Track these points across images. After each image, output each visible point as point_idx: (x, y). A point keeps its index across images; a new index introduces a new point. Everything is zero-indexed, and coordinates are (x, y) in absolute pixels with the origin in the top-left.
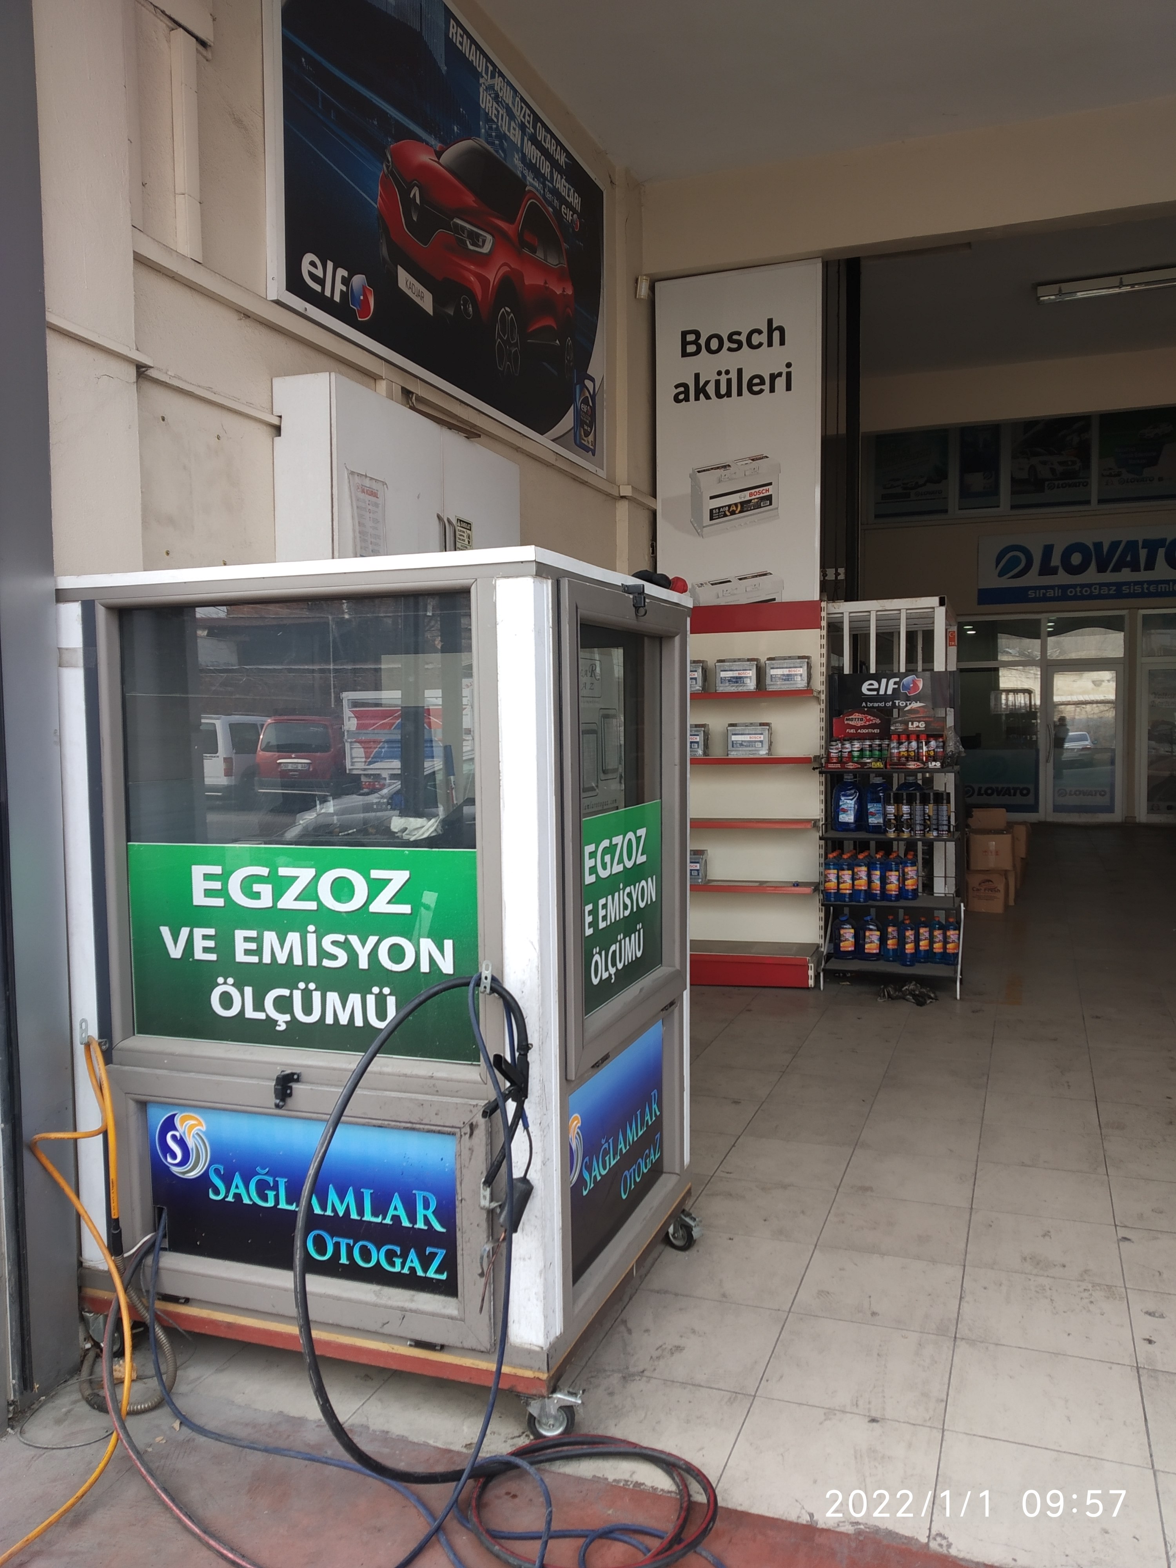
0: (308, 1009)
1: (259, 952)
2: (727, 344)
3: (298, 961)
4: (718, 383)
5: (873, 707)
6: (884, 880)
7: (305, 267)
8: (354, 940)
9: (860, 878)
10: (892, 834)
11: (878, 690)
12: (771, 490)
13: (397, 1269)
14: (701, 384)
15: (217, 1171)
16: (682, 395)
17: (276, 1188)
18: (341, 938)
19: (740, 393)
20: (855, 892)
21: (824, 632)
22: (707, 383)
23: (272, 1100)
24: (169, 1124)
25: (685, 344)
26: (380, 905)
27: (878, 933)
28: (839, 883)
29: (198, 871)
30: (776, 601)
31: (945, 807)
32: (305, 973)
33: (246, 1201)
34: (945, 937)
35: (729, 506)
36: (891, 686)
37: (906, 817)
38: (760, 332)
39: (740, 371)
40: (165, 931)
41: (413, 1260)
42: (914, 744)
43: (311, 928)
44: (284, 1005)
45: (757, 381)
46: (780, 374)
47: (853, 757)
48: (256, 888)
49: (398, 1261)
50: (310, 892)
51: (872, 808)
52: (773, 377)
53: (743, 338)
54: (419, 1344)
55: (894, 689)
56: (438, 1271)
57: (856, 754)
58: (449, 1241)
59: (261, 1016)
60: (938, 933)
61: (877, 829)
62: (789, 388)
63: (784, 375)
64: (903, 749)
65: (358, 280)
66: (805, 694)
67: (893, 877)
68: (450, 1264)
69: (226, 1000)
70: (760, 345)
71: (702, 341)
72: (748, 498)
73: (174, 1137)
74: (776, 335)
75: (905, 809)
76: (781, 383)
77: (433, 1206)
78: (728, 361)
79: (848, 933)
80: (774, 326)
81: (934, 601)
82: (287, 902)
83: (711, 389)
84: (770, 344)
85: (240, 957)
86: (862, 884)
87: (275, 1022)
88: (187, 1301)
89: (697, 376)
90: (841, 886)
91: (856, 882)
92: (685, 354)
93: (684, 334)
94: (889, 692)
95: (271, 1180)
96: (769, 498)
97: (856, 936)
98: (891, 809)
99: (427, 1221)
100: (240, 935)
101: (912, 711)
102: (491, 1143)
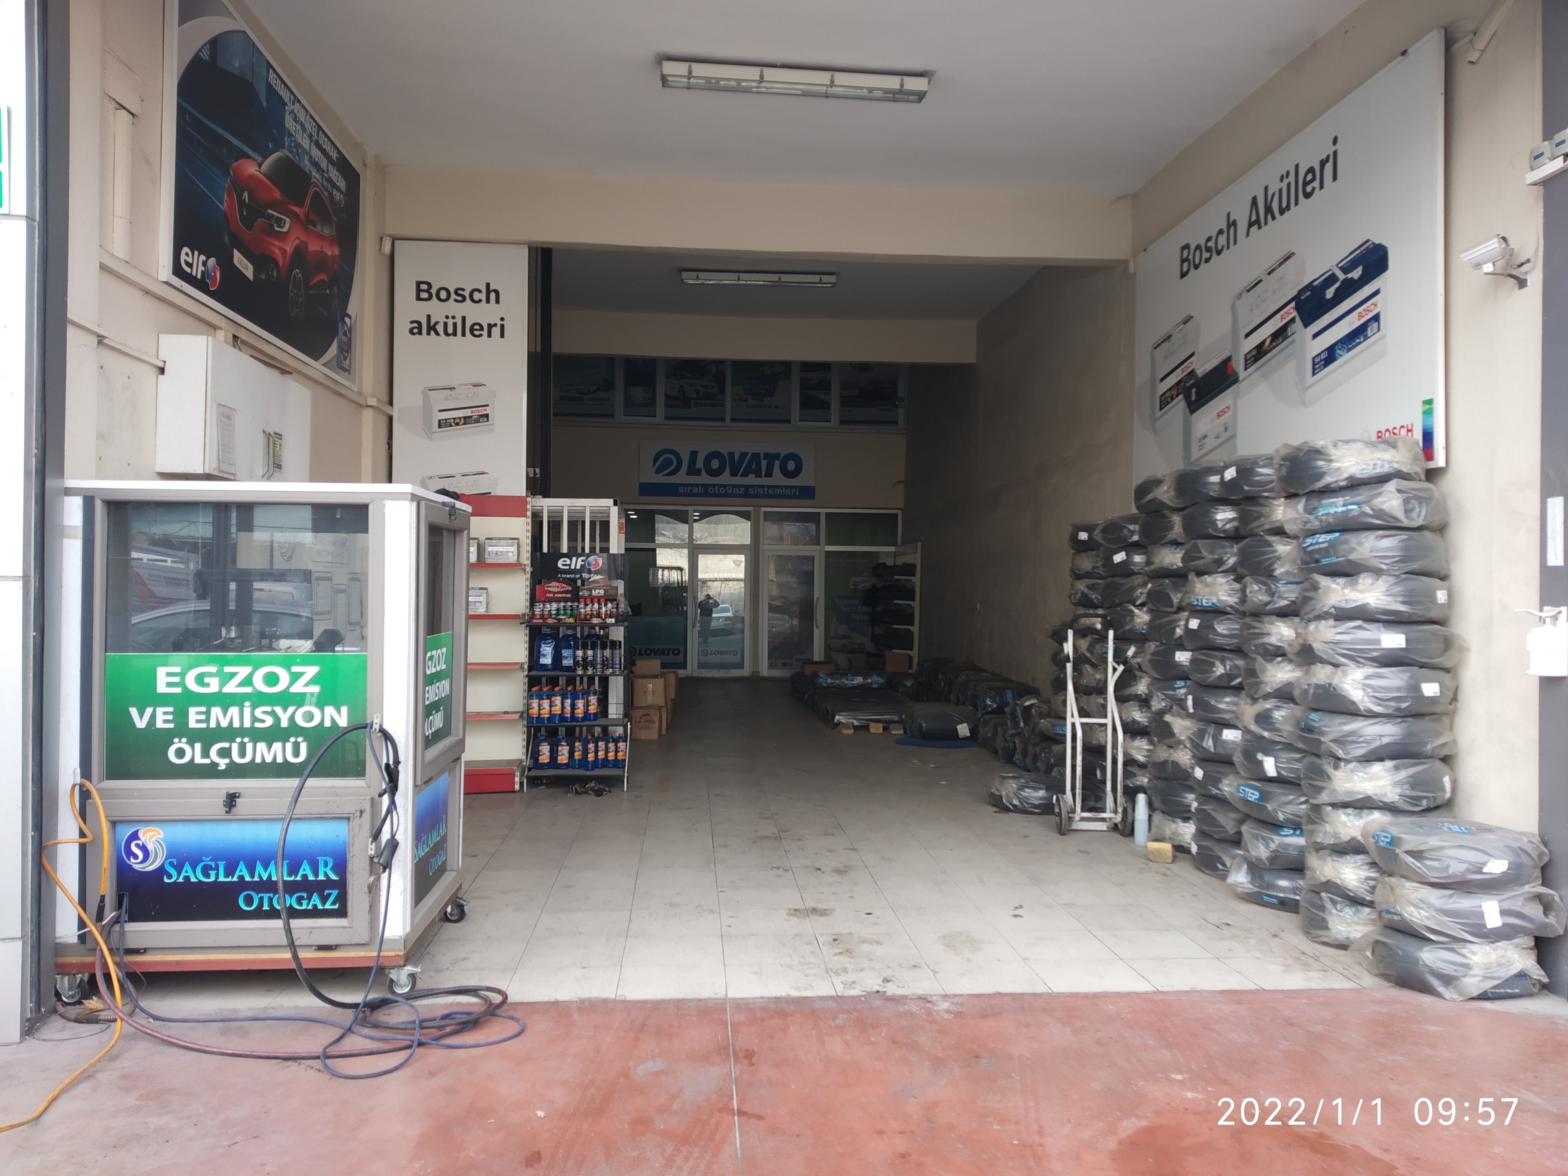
0: (242, 754)
1: (207, 720)
2: (453, 296)
3: (236, 724)
4: (446, 324)
5: (566, 578)
6: (573, 707)
7: (183, 257)
8: (278, 710)
9: (556, 705)
10: (580, 672)
11: (570, 565)
12: (488, 410)
13: (304, 907)
14: (432, 323)
15: (171, 864)
16: (416, 329)
17: (217, 868)
18: (269, 709)
19: (464, 334)
20: (552, 716)
21: (529, 520)
22: (437, 323)
23: (224, 809)
24: (135, 836)
25: (419, 291)
26: (297, 688)
27: (568, 748)
28: (540, 710)
29: (161, 672)
30: (492, 494)
31: (618, 652)
32: (242, 732)
33: (193, 880)
34: (617, 748)
35: (454, 419)
36: (580, 563)
37: (590, 658)
38: (480, 291)
39: (464, 318)
40: (133, 711)
41: (316, 900)
42: (596, 606)
43: (247, 704)
44: (225, 753)
45: (477, 327)
46: (495, 325)
47: (552, 614)
48: (206, 680)
49: (305, 902)
50: (248, 681)
51: (565, 653)
52: (490, 327)
53: (467, 294)
54: (321, 948)
55: (582, 565)
56: (334, 903)
57: (554, 612)
58: (341, 886)
59: (207, 761)
60: (611, 746)
61: (568, 669)
62: (502, 336)
63: (499, 326)
64: (588, 608)
65: (212, 261)
66: (515, 567)
67: (580, 704)
68: (342, 898)
69: (180, 753)
70: (480, 301)
71: (433, 291)
72: (470, 414)
73: (137, 845)
74: (493, 296)
75: (590, 653)
76: (496, 331)
77: (330, 865)
78: (453, 308)
79: (545, 749)
80: (491, 288)
81: (610, 502)
82: (231, 688)
83: (440, 328)
84: (488, 301)
85: (192, 724)
86: (557, 710)
87: (217, 765)
88: (145, 951)
89: (429, 317)
90: (542, 712)
91: (553, 709)
92: (419, 298)
93: (419, 284)
94: (578, 567)
95: (213, 864)
96: (487, 416)
97: (551, 751)
98: (580, 653)
99: (326, 875)
100: (192, 711)
101: (594, 582)
102: (373, 821)
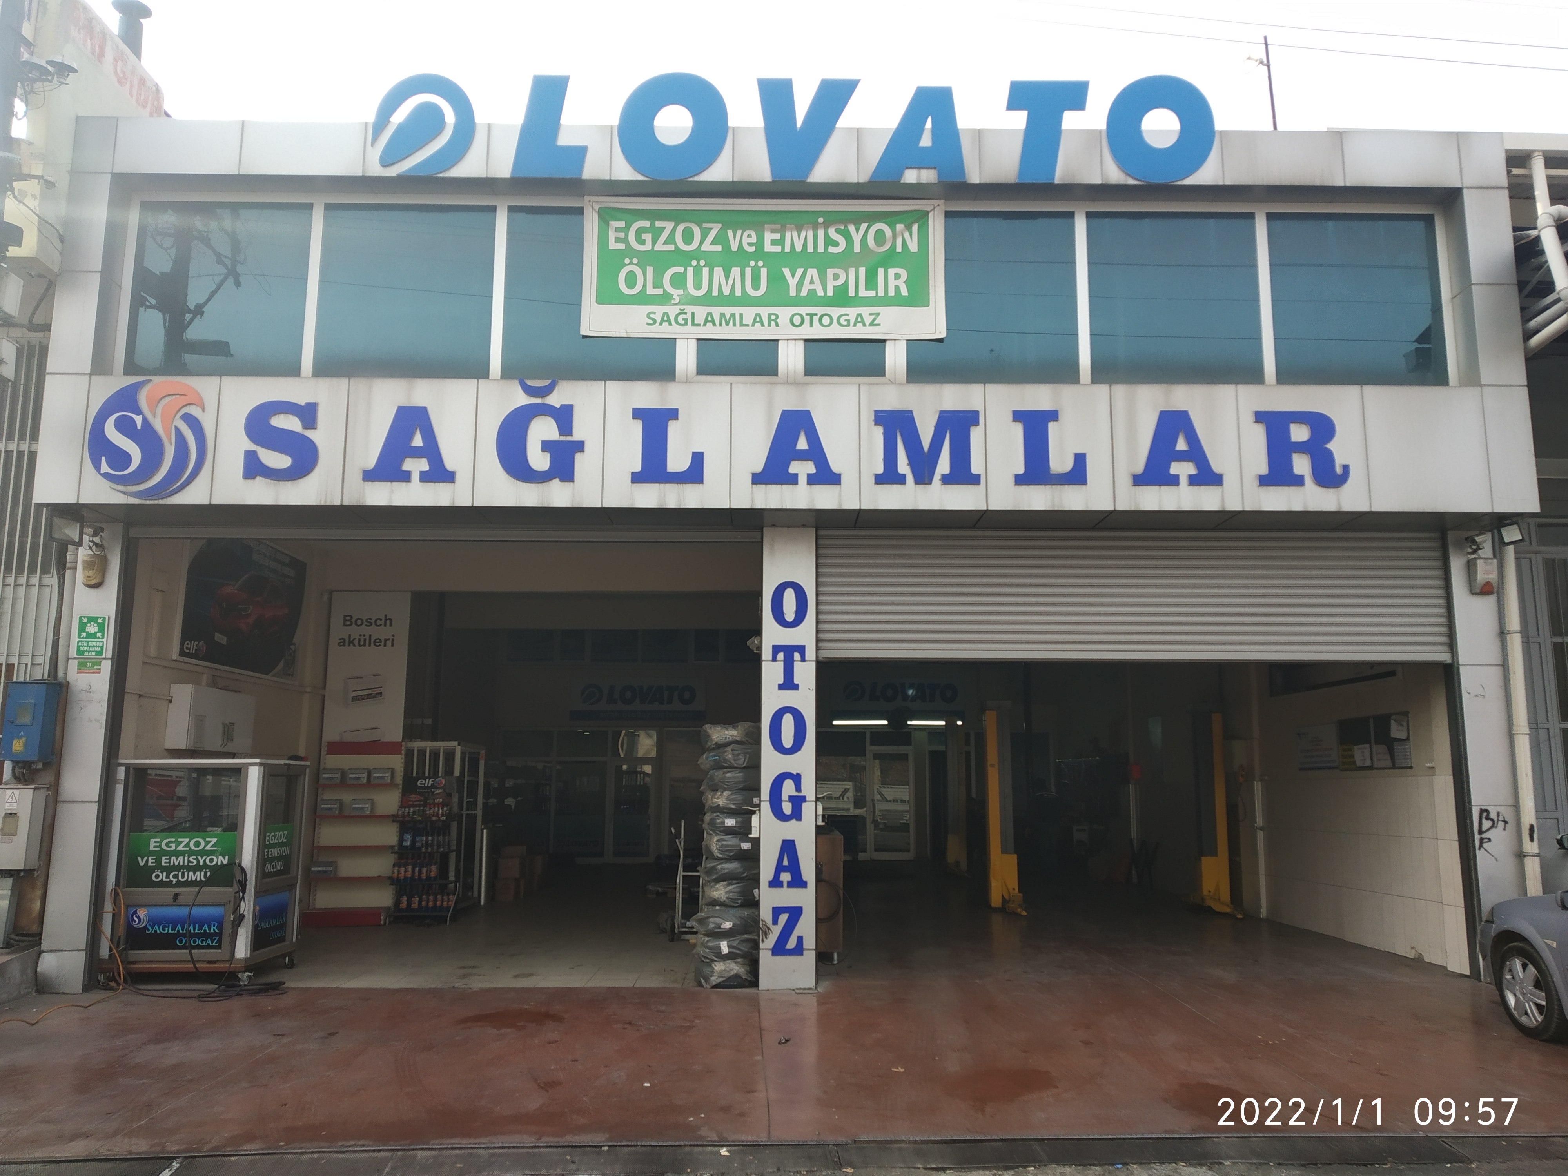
0: (183, 877)
1: (169, 862)
2: (365, 623)
3: (181, 864)
4: (359, 640)
5: (422, 792)
6: (420, 872)
7: (185, 646)
8: (199, 858)
9: (408, 871)
10: (423, 850)
11: (424, 784)
12: (381, 690)
13: (204, 944)
14: (352, 639)
15: (150, 925)
16: (342, 643)
17: (169, 927)
18: (195, 857)
19: (370, 645)
20: (406, 878)
21: (403, 756)
22: (354, 639)
23: (172, 900)
24: (135, 912)
25: (345, 620)
26: (208, 848)
27: (418, 899)
28: (398, 874)
29: (152, 841)
30: (382, 741)
31: (447, 837)
32: (183, 867)
33: (158, 932)
34: (449, 899)
35: (362, 696)
36: (431, 783)
37: (430, 842)
38: (381, 620)
39: (370, 635)
40: (139, 858)
41: (209, 941)
42: (436, 809)
43: (187, 855)
44: (176, 876)
45: (378, 641)
46: (389, 639)
47: (410, 815)
48: (170, 845)
49: (204, 942)
50: (187, 845)
51: (417, 839)
52: (386, 640)
53: (373, 621)
54: (210, 962)
55: (432, 784)
56: (216, 943)
57: (411, 813)
58: (220, 935)
59: (168, 880)
60: (445, 898)
61: (420, 849)
62: (392, 646)
63: (391, 640)
64: (432, 811)
65: (202, 643)
66: (392, 785)
67: (424, 870)
68: (220, 941)
69: (157, 876)
70: (381, 625)
71: (353, 620)
72: (370, 693)
73: (136, 916)
74: (388, 622)
75: (430, 838)
76: (389, 643)
77: (216, 925)
78: (365, 630)
79: (405, 899)
80: (388, 618)
81: (456, 743)
82: (180, 848)
83: (356, 642)
84: (385, 626)
85: (163, 864)
86: (409, 874)
87: (172, 881)
88: (136, 962)
89: (350, 635)
90: (400, 875)
91: (407, 873)
92: (345, 625)
93: (345, 616)
94: (430, 785)
95: (167, 925)
96: (381, 693)
97: (408, 900)
98: (424, 838)
99: (214, 930)
100: (164, 858)
101: (437, 794)
102: (234, 906)
